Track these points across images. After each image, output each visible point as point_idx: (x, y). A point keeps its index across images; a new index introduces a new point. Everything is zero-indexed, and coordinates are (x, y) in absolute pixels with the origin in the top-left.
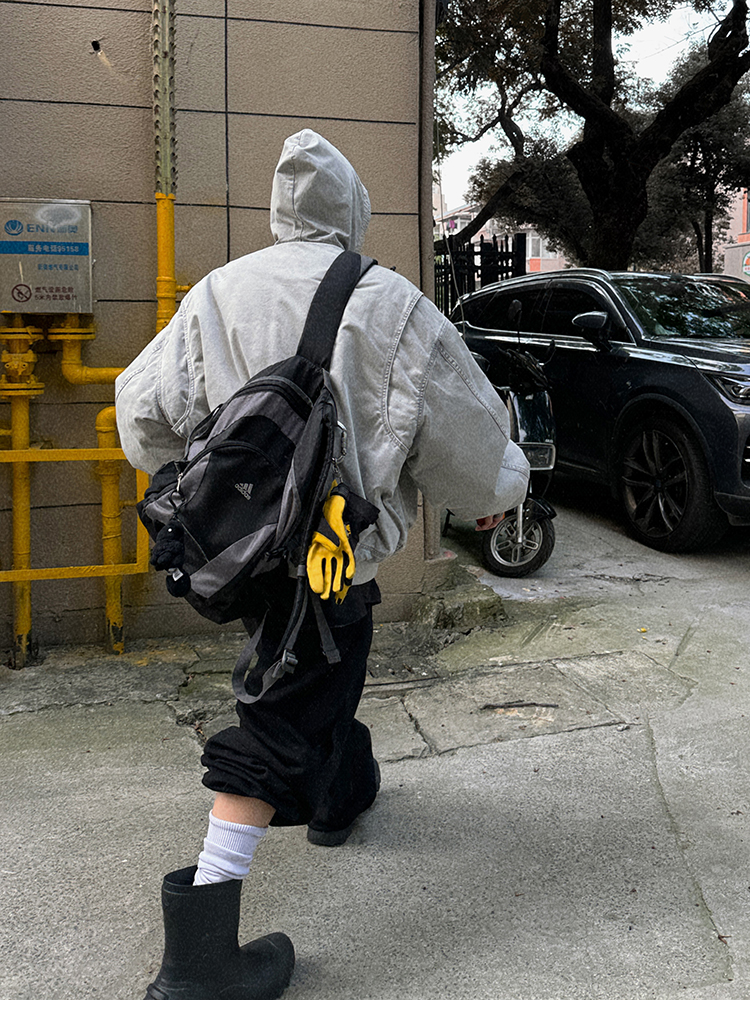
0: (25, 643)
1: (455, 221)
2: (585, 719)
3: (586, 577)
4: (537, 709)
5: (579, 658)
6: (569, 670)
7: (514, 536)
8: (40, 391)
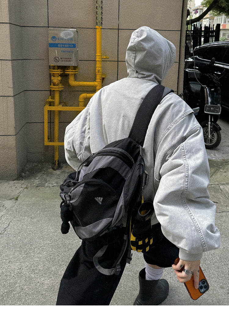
0: (57, 163)
1: (198, 10)
2: (225, 209)
7: (207, 134)
8: (62, 89)
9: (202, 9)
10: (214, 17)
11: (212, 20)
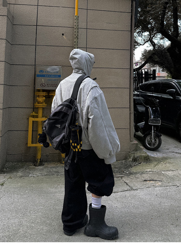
0: (39, 161)
1: (138, 64)
3: (170, 152)
4: (157, 181)
5: (167, 171)
6: (165, 173)
7: (151, 140)
9: (141, 63)
10: (151, 68)
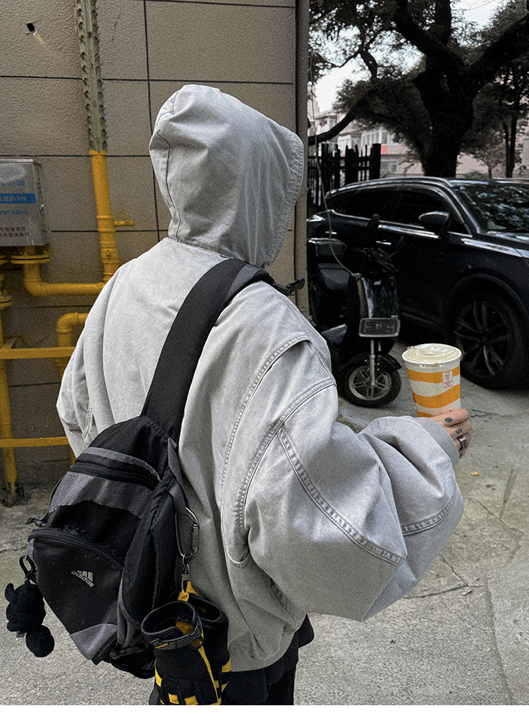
0: (13, 488)
7: (368, 379)
8: (8, 304)
9: (335, 117)
10: (361, 132)
11: (358, 139)
